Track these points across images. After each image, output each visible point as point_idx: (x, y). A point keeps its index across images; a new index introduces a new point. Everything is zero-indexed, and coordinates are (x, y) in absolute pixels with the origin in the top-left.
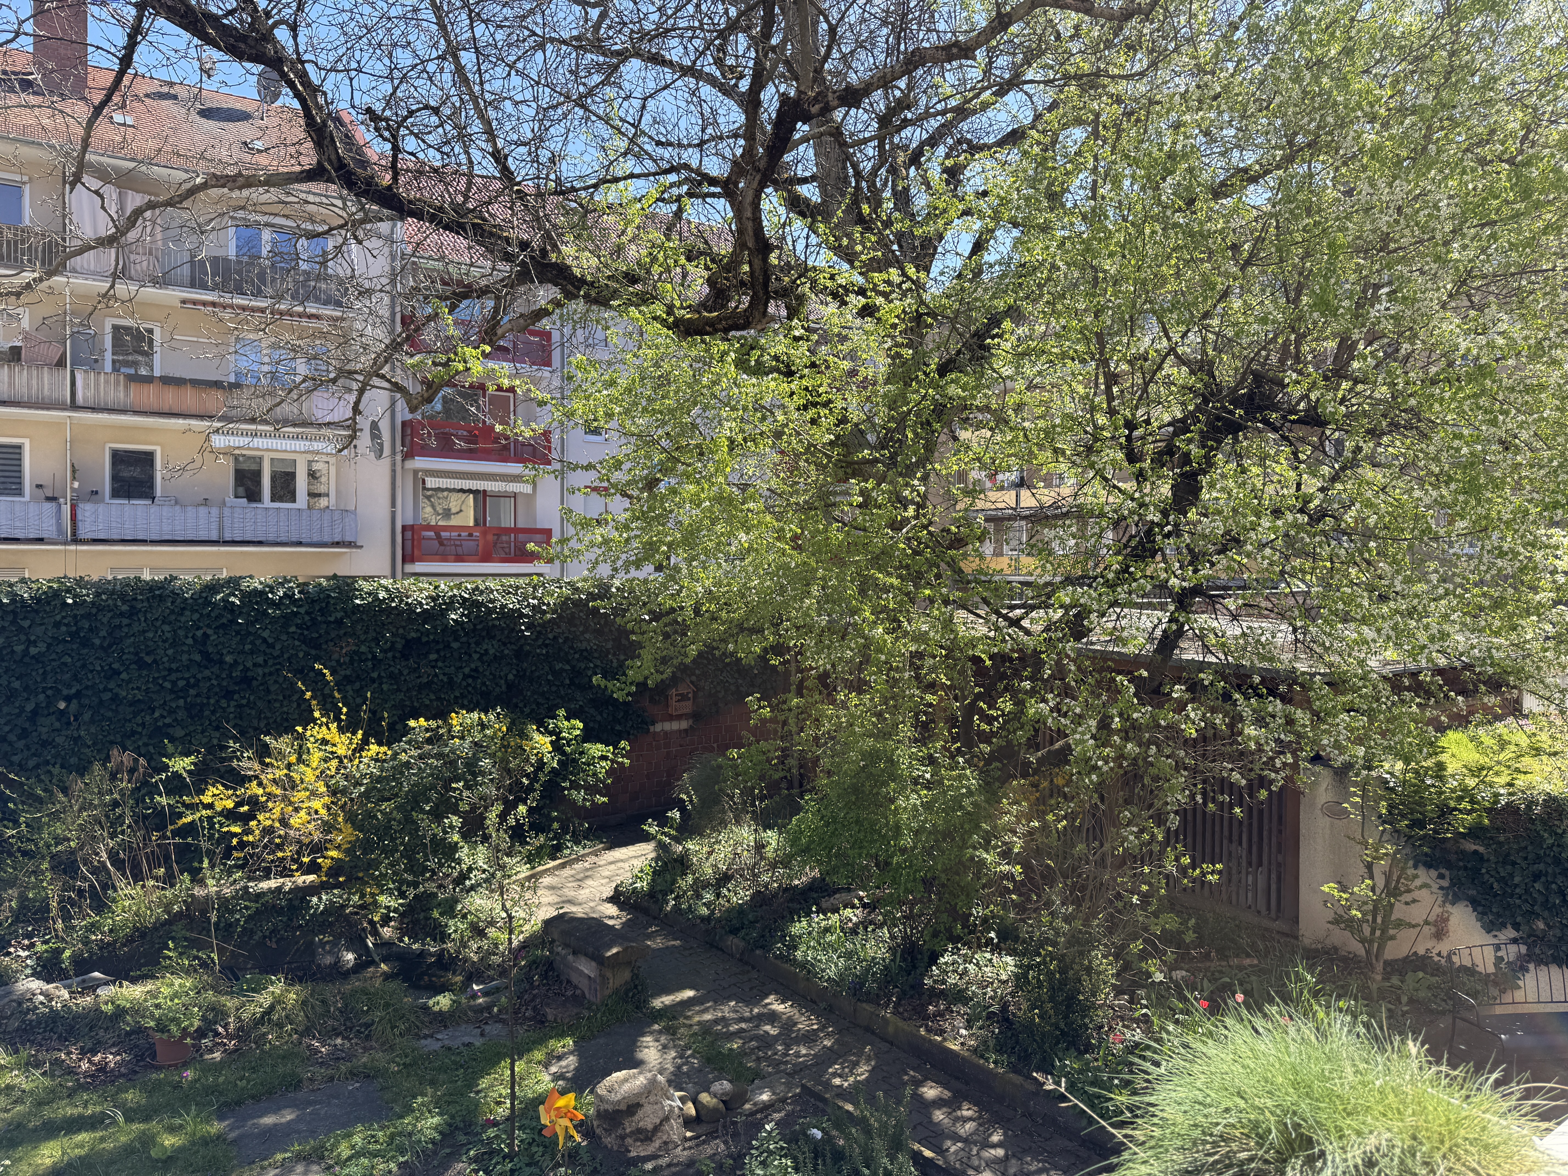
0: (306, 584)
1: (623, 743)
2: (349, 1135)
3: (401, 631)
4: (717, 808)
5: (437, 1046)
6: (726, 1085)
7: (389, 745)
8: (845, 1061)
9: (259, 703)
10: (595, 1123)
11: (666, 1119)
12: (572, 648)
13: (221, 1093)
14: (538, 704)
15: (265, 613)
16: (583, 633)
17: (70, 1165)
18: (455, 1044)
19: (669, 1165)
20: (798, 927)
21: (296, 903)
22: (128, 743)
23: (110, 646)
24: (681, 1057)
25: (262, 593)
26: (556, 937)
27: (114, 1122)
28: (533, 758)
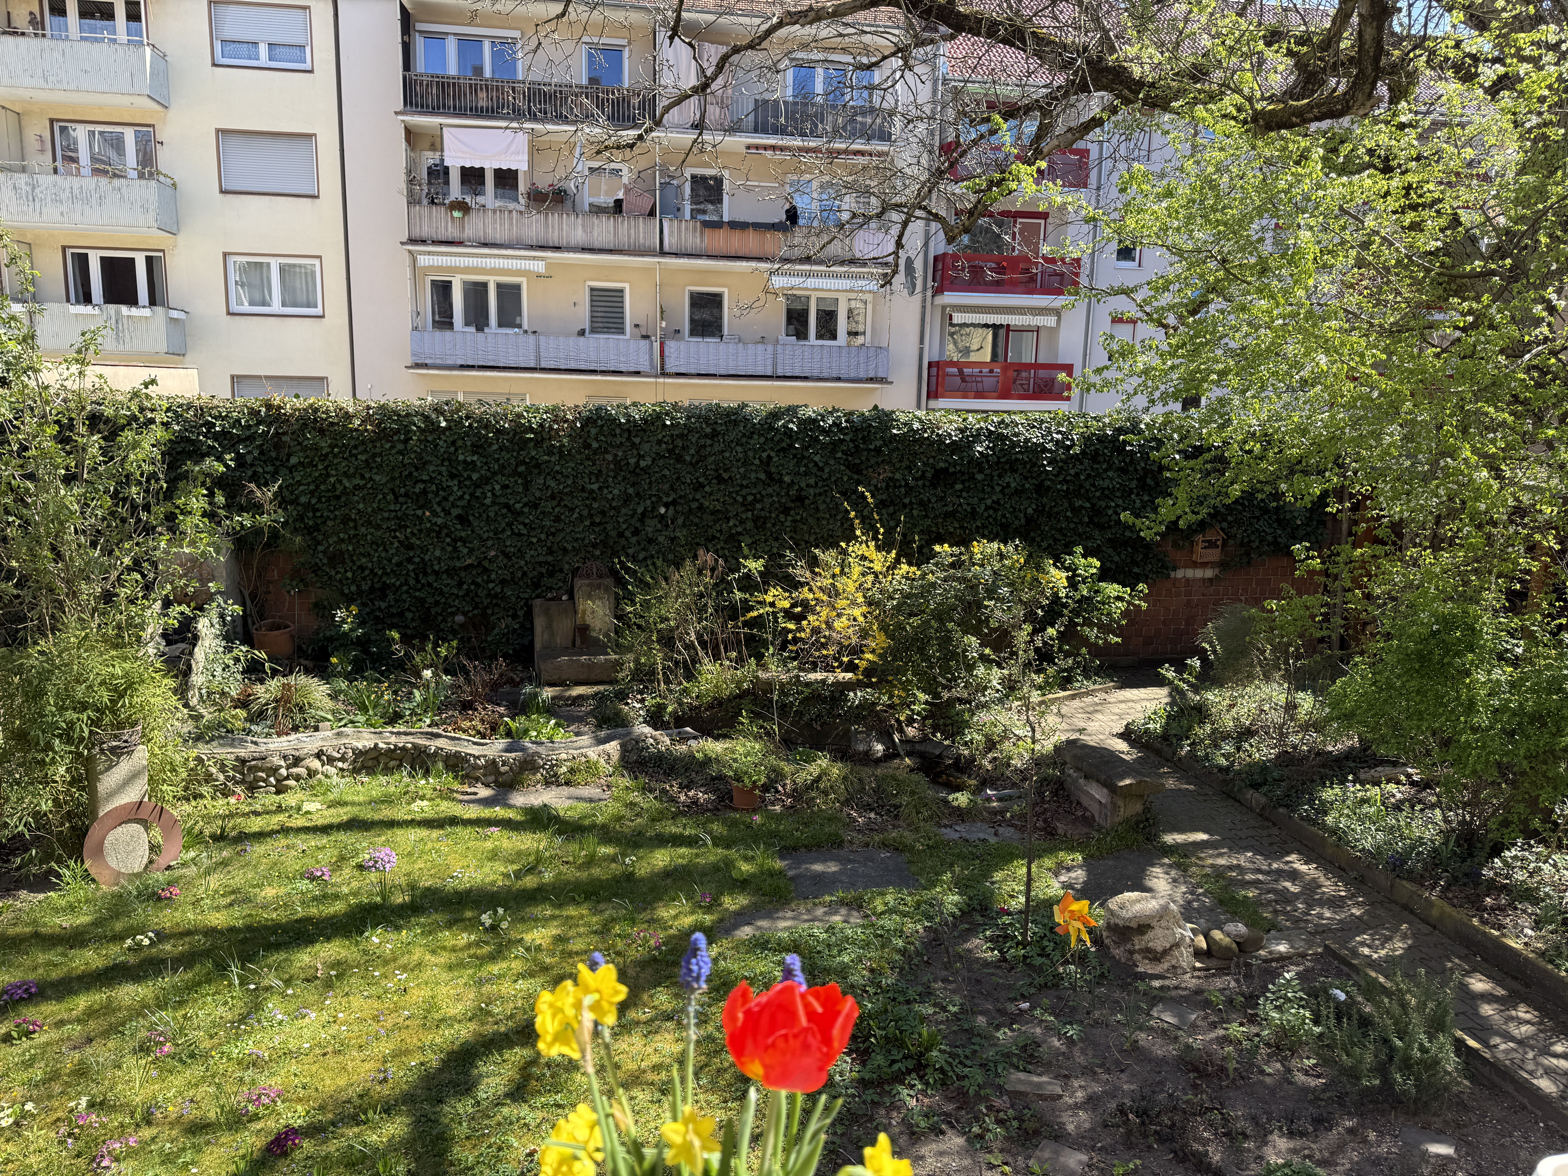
0: (851, 413)
1: (1141, 586)
2: (883, 894)
3: (931, 461)
4: (1245, 661)
5: (956, 836)
6: (1241, 928)
7: (919, 566)
8: (1376, 933)
9: (810, 520)
10: (1105, 934)
11: (1177, 945)
12: (1093, 485)
13: (782, 839)
14: (1055, 540)
15: (816, 439)
16: (1106, 470)
17: (676, 869)
18: (972, 837)
19: (1176, 988)
20: (1329, 794)
21: (837, 695)
22: (710, 546)
23: (697, 462)
24: (1192, 893)
25: (815, 421)
26: (1068, 759)
27: (705, 845)
28: (1048, 593)
